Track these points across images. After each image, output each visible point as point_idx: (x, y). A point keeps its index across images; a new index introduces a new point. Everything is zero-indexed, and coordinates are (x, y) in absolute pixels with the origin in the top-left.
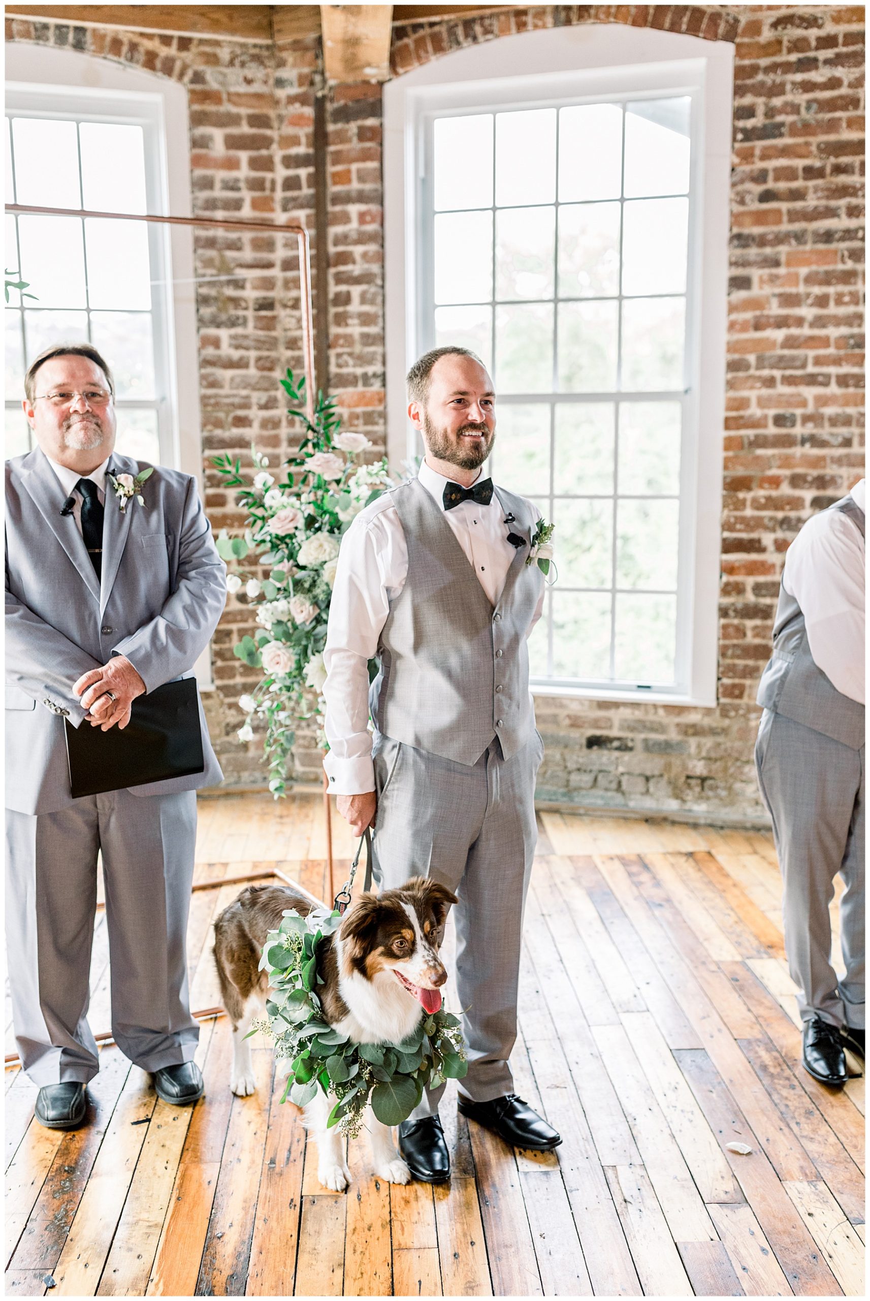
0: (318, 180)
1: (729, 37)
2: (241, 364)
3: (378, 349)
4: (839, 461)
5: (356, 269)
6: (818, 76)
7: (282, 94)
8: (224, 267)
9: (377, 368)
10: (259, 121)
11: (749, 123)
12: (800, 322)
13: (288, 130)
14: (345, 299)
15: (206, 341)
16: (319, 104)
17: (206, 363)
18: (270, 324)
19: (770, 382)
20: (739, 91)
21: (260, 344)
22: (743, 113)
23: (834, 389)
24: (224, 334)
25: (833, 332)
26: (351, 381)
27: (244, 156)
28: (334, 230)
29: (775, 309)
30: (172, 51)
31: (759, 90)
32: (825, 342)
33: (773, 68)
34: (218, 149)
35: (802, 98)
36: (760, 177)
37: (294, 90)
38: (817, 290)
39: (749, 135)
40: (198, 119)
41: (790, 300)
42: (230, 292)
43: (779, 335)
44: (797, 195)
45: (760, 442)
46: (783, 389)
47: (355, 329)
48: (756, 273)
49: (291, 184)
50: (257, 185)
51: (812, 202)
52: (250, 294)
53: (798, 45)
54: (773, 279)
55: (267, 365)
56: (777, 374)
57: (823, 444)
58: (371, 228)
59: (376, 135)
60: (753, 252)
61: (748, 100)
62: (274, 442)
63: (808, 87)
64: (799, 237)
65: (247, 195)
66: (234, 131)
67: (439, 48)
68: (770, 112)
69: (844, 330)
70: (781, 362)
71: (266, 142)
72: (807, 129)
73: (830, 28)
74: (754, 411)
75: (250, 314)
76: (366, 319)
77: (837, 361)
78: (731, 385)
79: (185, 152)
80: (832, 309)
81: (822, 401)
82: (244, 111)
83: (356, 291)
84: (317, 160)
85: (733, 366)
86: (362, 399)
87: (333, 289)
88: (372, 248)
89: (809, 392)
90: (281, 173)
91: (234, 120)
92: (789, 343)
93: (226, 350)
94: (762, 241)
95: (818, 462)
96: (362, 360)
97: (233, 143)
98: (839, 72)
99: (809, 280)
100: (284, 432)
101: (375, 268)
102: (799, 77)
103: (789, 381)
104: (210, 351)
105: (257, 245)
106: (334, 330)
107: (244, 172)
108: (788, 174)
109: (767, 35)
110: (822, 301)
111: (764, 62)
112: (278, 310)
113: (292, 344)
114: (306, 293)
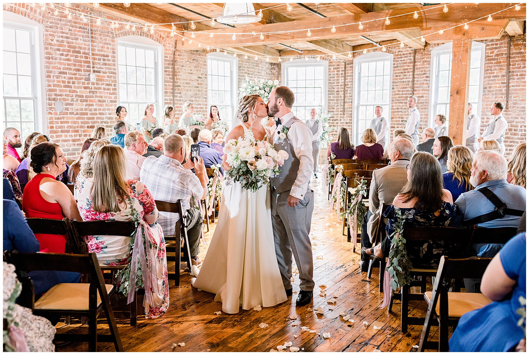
0: (345, 73)
1: (393, 53)
2: (334, 100)
3: (351, 98)
4: (404, 115)
5: (349, 86)
6: (402, 59)
7: (341, 61)
8: (332, 86)
9: (351, 101)
10: (338, 65)
11: (395, 66)
12: (400, 94)
13: (342, 66)
14: (347, 91)
16: (345, 63)
17: (329, 100)
18: (338, 94)
21: (337, 97)
22: (394, 64)
23: (404, 104)
24: (331, 96)
25: (404, 96)
26: (348, 102)
27: (336, 70)
28: (347, 81)
29: (397, 93)
30: (326, 57)
31: (396, 61)
32: (403, 97)
33: (398, 58)
34: (332, 70)
35: (401, 62)
36: (396, 73)
37: (343, 61)
38: (402, 90)
39: (395, 67)
40: (330, 66)
41: (399, 91)
42: (333, 90)
43: (397, 96)
44: (400, 76)
45: (395, 112)
46: (398, 104)
47: (348, 95)
49: (342, 74)
50: (337, 74)
51: (402, 77)
52: (336, 90)
53: (400, 55)
54: (397, 88)
55: (337, 100)
56: (397, 102)
57: (402, 112)
58: (351, 80)
59: (352, 67)
60: (395, 84)
61: (395, 62)
62: (338, 111)
63: (401, 61)
64: (400, 82)
65: (336, 76)
66: (334, 67)
68: (397, 64)
69: (405, 96)
70: (398, 100)
71: (339, 68)
72: (401, 67)
73: (404, 53)
74: (394, 107)
75: (335, 93)
76: (350, 93)
77: (404, 100)
78: (392, 103)
79: (328, 70)
80: (404, 92)
81: (402, 106)
82: (336, 64)
83: (349, 89)
84: (345, 71)
85: (392, 101)
86: (349, 105)
87: (346, 89)
88: (351, 83)
89: (401, 104)
90: (341, 72)
91: (334, 65)
92: (399, 97)
93: (332, 98)
94: (396, 83)
95: (402, 115)
96: (349, 99)
97: (334, 69)
98: (405, 59)
99: (401, 88)
100: (339, 110)
101: (351, 86)
102: (400, 59)
104: (329, 98)
105: (337, 83)
106: (346, 95)
107: (336, 73)
108: (399, 73)
109: (397, 53)
110: (403, 91)
111: (396, 57)
112: (340, 92)
113: (341, 97)
114: (343, 90)
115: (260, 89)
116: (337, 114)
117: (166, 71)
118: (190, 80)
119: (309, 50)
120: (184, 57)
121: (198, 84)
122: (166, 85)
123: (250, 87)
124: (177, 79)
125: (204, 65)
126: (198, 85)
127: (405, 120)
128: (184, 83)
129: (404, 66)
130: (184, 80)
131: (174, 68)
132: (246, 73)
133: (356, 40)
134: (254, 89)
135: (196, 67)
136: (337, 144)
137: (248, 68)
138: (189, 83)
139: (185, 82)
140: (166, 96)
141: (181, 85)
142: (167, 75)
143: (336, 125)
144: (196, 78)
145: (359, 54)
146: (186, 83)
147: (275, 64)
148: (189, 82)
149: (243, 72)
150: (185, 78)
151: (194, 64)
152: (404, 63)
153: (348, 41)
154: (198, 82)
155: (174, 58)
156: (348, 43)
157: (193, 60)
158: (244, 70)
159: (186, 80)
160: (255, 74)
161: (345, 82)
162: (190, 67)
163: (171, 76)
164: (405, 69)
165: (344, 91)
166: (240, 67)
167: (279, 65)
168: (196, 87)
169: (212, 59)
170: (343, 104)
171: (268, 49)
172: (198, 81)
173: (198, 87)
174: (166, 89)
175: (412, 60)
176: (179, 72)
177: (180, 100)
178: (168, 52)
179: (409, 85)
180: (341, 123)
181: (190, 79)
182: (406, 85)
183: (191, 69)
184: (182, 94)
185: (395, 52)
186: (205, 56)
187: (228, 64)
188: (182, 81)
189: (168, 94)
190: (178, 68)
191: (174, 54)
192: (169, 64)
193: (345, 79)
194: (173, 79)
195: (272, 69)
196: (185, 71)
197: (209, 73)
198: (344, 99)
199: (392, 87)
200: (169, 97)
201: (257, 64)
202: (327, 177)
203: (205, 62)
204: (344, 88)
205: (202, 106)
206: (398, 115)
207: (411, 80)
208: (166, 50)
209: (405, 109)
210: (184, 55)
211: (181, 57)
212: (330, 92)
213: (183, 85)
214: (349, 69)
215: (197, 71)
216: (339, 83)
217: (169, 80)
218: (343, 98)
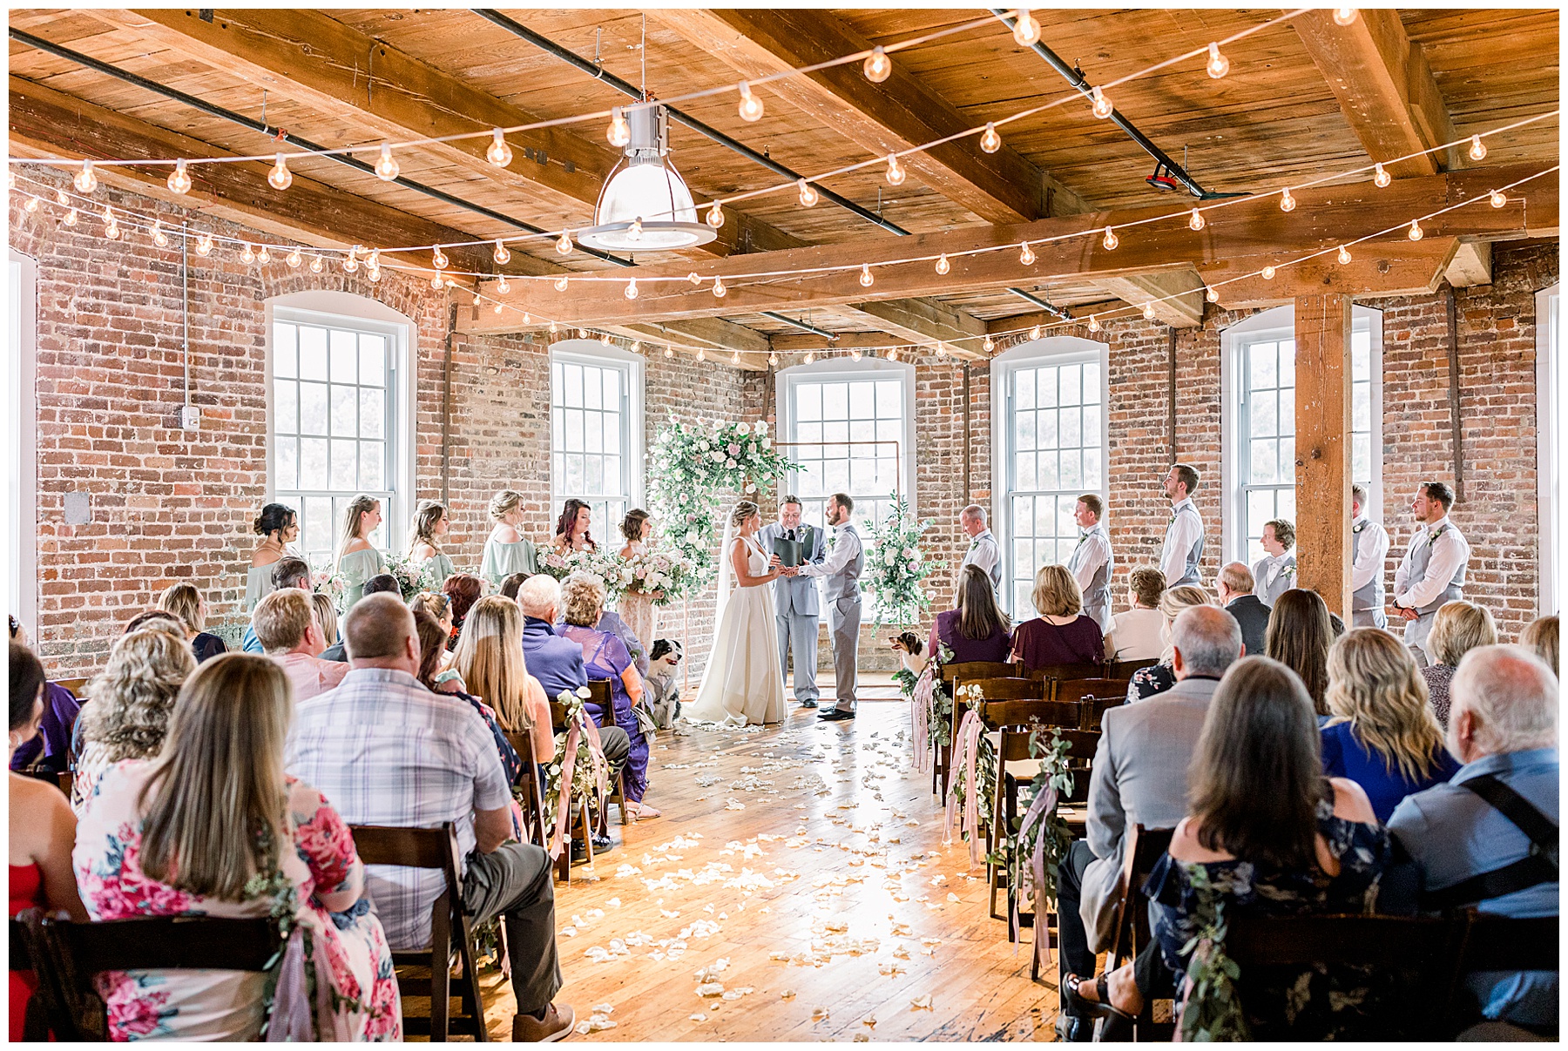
0: (967, 401)
1: (1107, 341)
2: (935, 479)
3: (987, 472)
4: (1150, 522)
5: (979, 438)
6: (1137, 357)
7: (954, 365)
8: (929, 438)
9: (987, 481)
10: (944, 376)
11: (1114, 377)
12: (1134, 460)
13: (956, 380)
14: (975, 451)
15: (919, 470)
16: (966, 369)
17: (919, 479)
18: (948, 462)
19: (1125, 487)
20: (1111, 363)
21: (943, 470)
22: (1112, 372)
23: (1147, 490)
24: (928, 466)
25: (1146, 465)
26: (979, 486)
27: (938, 391)
28: (971, 421)
29: (1126, 456)
30: (909, 352)
31: (1117, 363)
32: (1143, 469)
33: (1122, 354)
34: (928, 390)
35: (1132, 366)
36: (1118, 399)
37: (959, 363)
38: (1140, 447)
39: (1114, 381)
40: (919, 378)
41: (1131, 451)
42: (931, 449)
43: (1127, 466)
44: (1132, 407)
45: (1122, 513)
46: (1129, 490)
47: (979, 464)
48: (1118, 440)
49: (957, 402)
50: (944, 403)
51: (1137, 409)
52: (940, 449)
53: (1131, 344)
54: (1124, 442)
55: (946, 480)
56: (1127, 483)
57: (1144, 514)
58: (985, 420)
59: (988, 381)
60: (1117, 431)
61: (1113, 367)
62: (949, 513)
63: (1134, 362)
64: (1133, 424)
65: (939, 408)
66: (934, 382)
67: (1008, 346)
68: (1121, 373)
70: (1128, 478)
71: (948, 385)
72: (1134, 379)
73: (1140, 338)
74: (1119, 500)
75: (939, 458)
76: (983, 460)
78: (1111, 488)
79: (914, 392)
80: (1145, 455)
81: (1143, 495)
82: (939, 373)
83: (979, 447)
84: (966, 392)
85: (1111, 480)
86: (981, 494)
87: (971, 446)
88: (985, 429)
89: (1139, 491)
90: (954, 397)
91: (935, 377)
92: (1131, 470)
93: (928, 474)
94: (1120, 427)
95: (1143, 522)
96: (982, 477)
97: (933, 386)
98: (1144, 356)
99: (1136, 443)
101: (986, 437)
102: (1130, 358)
103: (1132, 486)
104: (922, 474)
105: (943, 428)
106: (971, 464)
107: (938, 398)
108: (1128, 398)
109: (1120, 340)
110: (1141, 452)
111: (1118, 352)
112: (951, 456)
113: (956, 470)
114: (961, 448)
115: (711, 448)
116: (947, 522)
117: (421, 397)
118: (496, 423)
119: (858, 333)
120: (479, 355)
121: (523, 434)
122: (420, 439)
123: (680, 443)
124: (456, 420)
125: (541, 377)
126: (521, 439)
127: (1153, 536)
128: (477, 433)
129: (1142, 378)
130: (477, 422)
131: (446, 388)
132: (668, 401)
133: (998, 303)
134: (694, 448)
135: (515, 384)
136: (956, 616)
137: (673, 385)
138: (495, 433)
139: (482, 428)
140: (422, 472)
141: (470, 438)
142: (424, 408)
143: (944, 553)
144: (516, 415)
145: (1007, 342)
146: (486, 433)
147: (754, 374)
148: (495, 428)
149: (658, 399)
150: (482, 417)
151: (510, 376)
152: (1141, 369)
153: (972, 305)
154: (523, 430)
155: (448, 356)
156: (973, 311)
157: (508, 363)
158: (664, 392)
159: (485, 422)
160: (697, 402)
161: (966, 426)
162: (498, 384)
163: (437, 413)
164: (1145, 387)
165: (966, 453)
166: (649, 383)
167: (767, 377)
168: (514, 444)
169: (564, 361)
170: (962, 491)
171: (735, 329)
172: (520, 424)
173: (521, 445)
174: (420, 450)
175: (1167, 361)
176: (463, 399)
177: (466, 484)
178: (429, 339)
179: (1160, 433)
180: (958, 548)
181: (498, 419)
182: (1152, 432)
183: (501, 389)
184: (472, 466)
185: (1115, 338)
186: (545, 350)
187: (612, 377)
188: (472, 427)
189: (429, 465)
190: (460, 388)
191: (449, 345)
192: (431, 376)
193: (967, 418)
194: (444, 419)
195: (745, 389)
196: (481, 396)
197: (557, 400)
198: (966, 477)
199: (1108, 440)
200: (431, 474)
201: (702, 373)
202: (929, 722)
203: (545, 368)
204: (966, 444)
205: (533, 502)
206: (1131, 522)
207: (1165, 417)
208: (424, 333)
209: (1152, 505)
210: (479, 350)
211: (471, 354)
212: (924, 455)
213: (477, 438)
214: (978, 386)
215: (519, 394)
216: (949, 428)
217: (431, 423)
218: (962, 474)
